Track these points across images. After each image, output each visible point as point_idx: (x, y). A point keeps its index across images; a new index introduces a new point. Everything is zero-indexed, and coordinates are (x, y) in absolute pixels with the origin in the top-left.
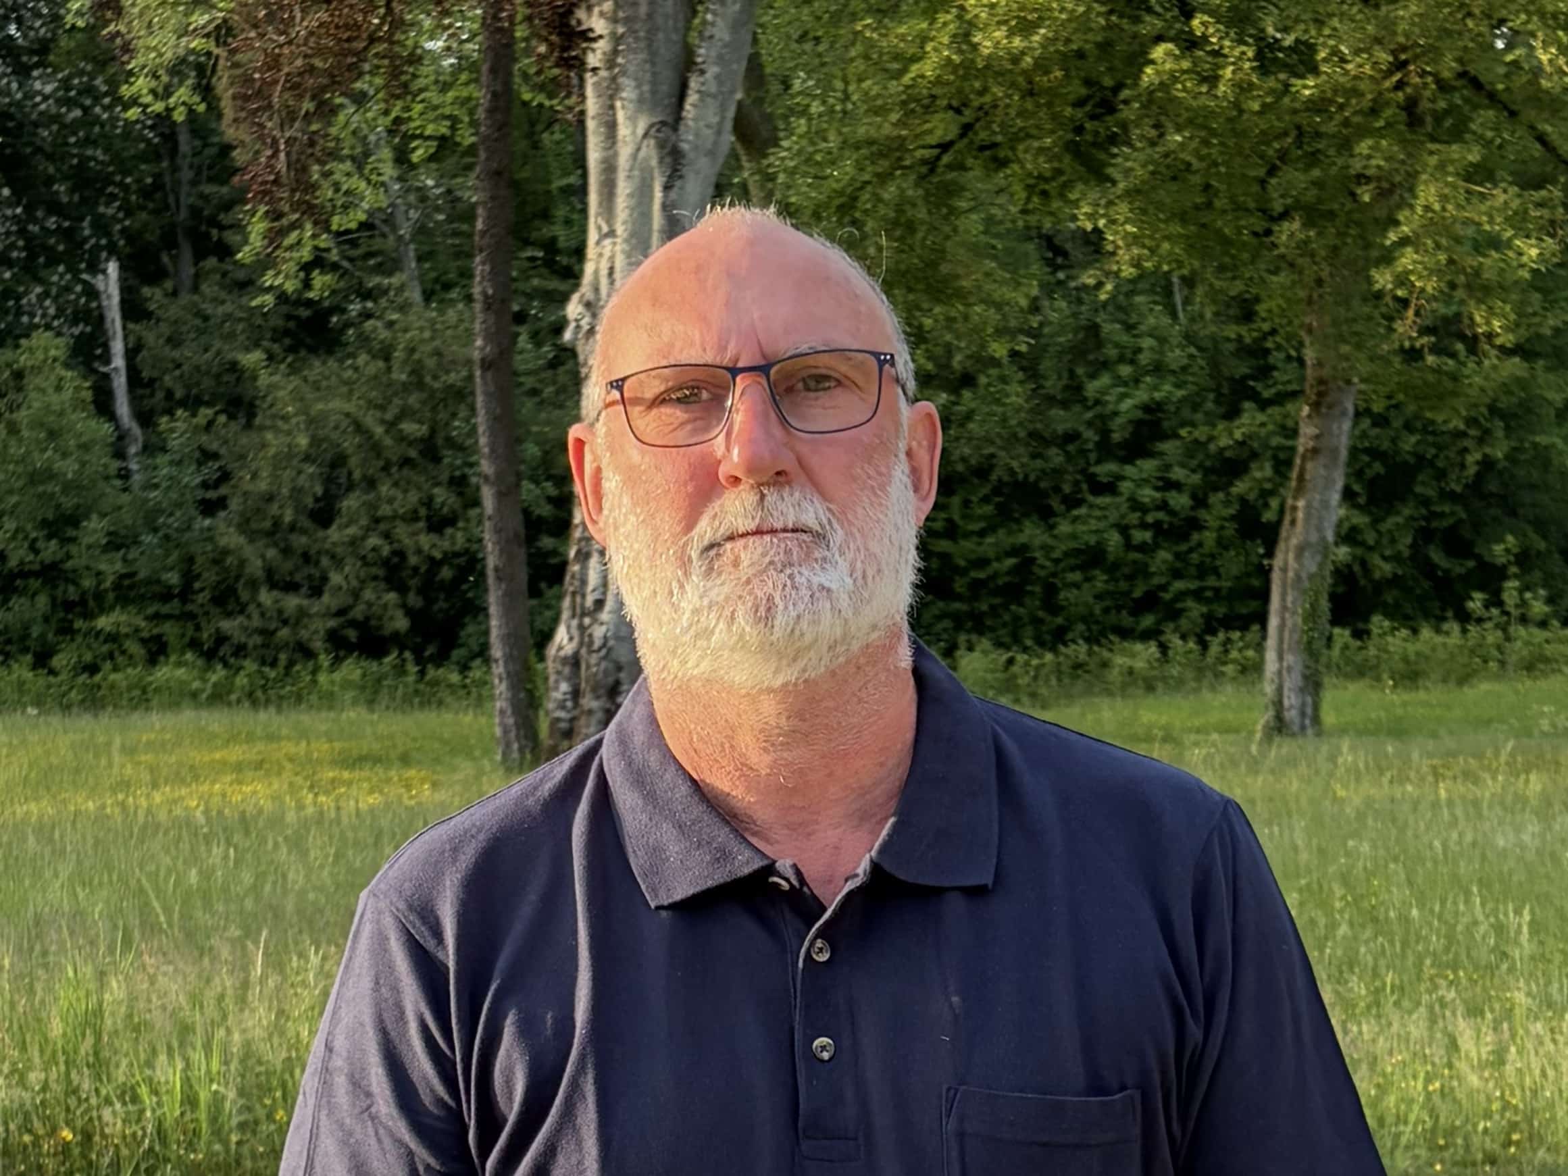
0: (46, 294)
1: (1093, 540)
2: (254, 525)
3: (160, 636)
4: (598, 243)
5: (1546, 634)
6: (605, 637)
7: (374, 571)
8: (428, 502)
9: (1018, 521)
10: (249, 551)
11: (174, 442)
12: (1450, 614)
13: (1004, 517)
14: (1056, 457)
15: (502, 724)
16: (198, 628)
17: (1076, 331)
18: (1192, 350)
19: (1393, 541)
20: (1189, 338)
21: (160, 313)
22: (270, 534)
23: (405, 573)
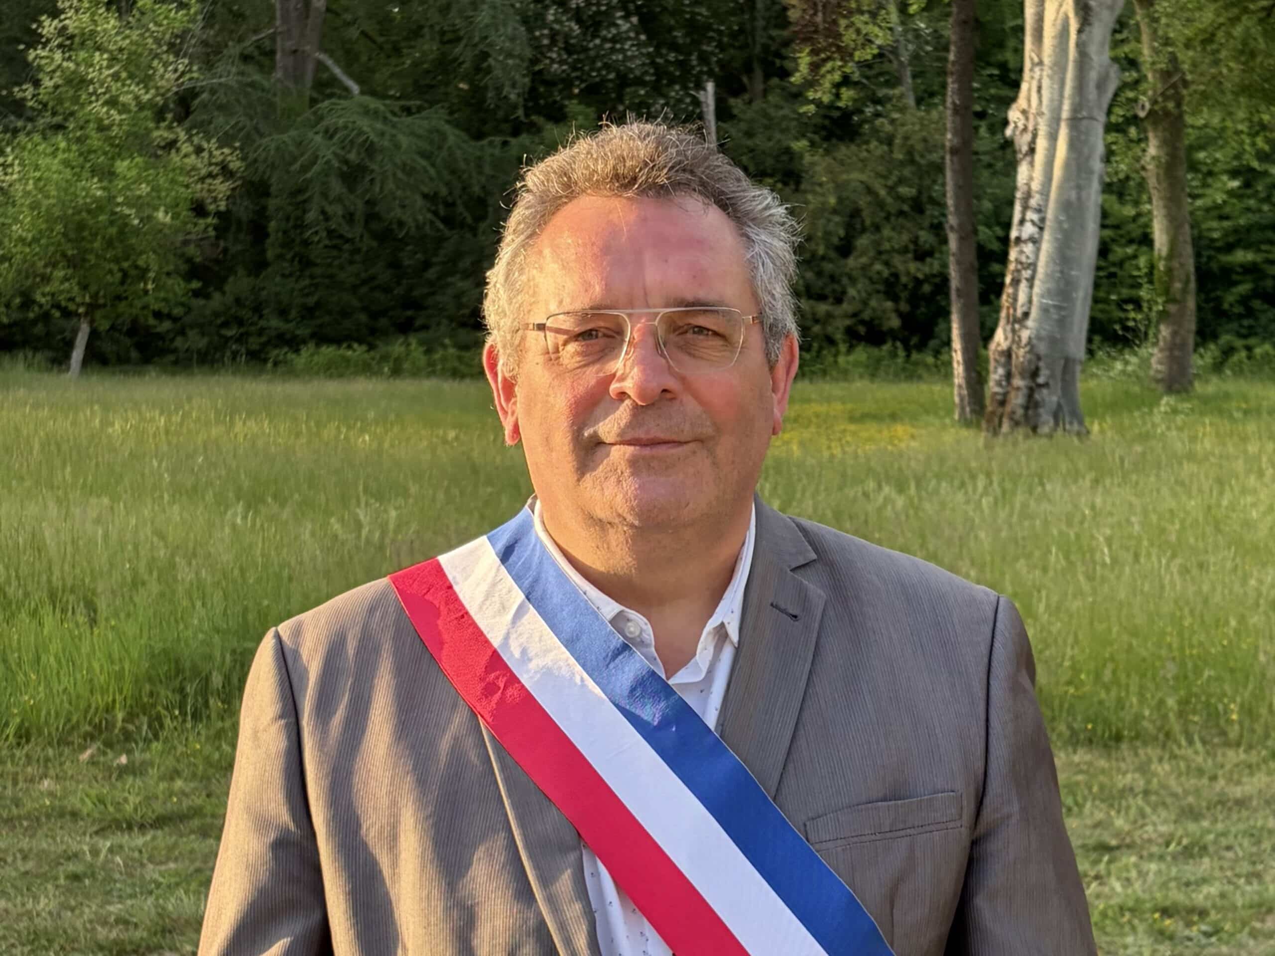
0: (667, 104)
4: (1031, 70)
6: (1030, 338)
7: (878, 287)
8: (915, 241)
15: (960, 395)
21: (741, 116)
23: (898, 289)
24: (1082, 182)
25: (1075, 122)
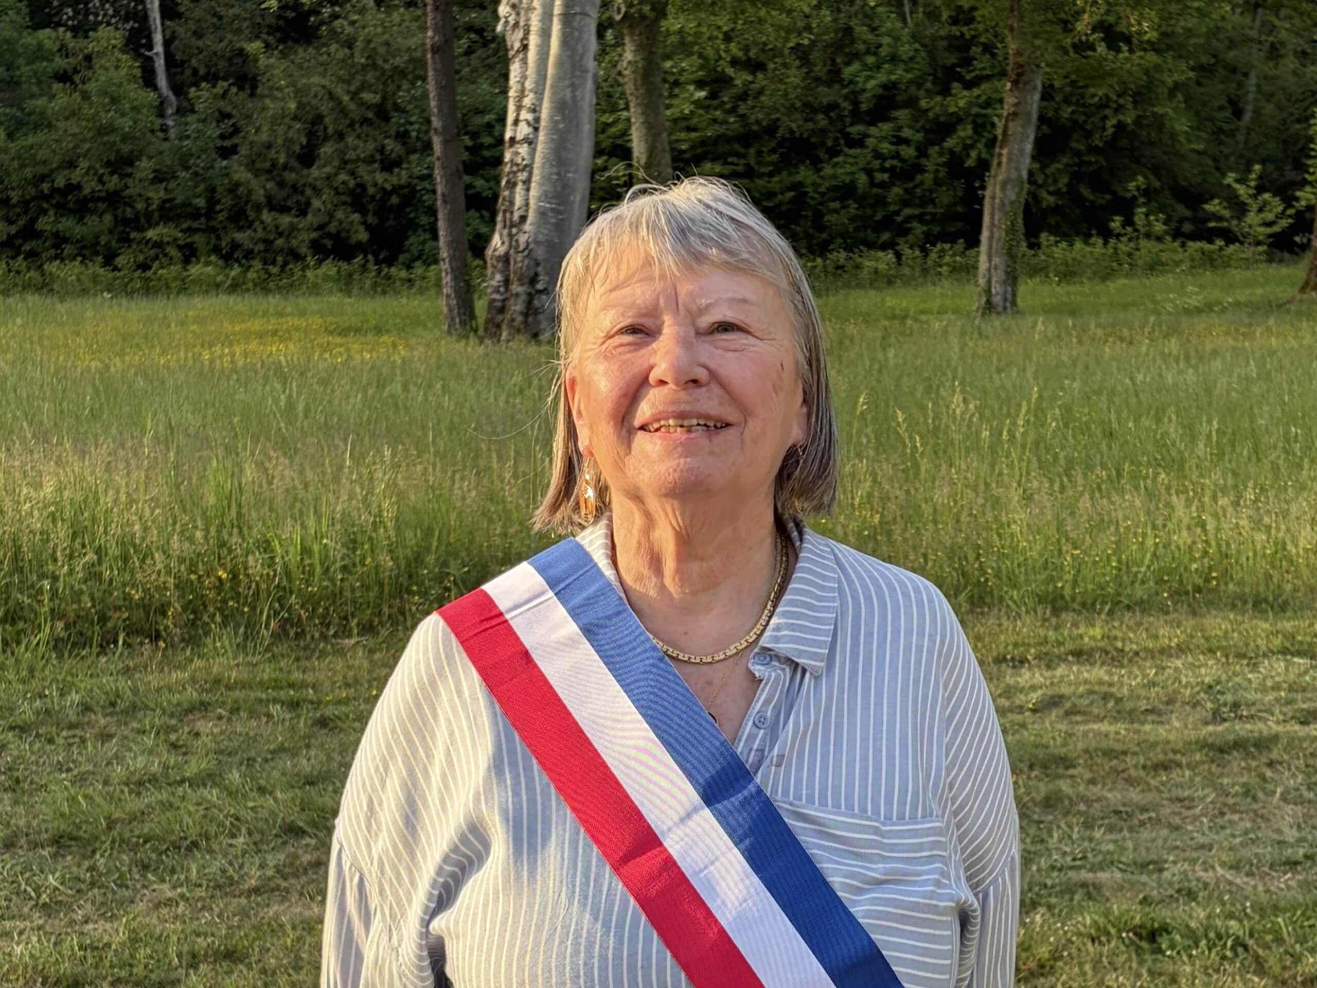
1: (847, 179)
2: (258, 166)
3: (192, 244)
5: (1161, 246)
6: (528, 243)
7: (344, 198)
8: (382, 150)
9: (796, 166)
10: (255, 184)
11: (199, 107)
12: (1094, 232)
13: (787, 162)
14: (822, 120)
15: (448, 305)
16: (218, 238)
17: (836, 32)
18: (917, 46)
19: (1056, 181)
20: (915, 37)
21: (187, 14)
22: (269, 172)
23: (365, 200)
24: (577, 82)
25: (567, 18)
